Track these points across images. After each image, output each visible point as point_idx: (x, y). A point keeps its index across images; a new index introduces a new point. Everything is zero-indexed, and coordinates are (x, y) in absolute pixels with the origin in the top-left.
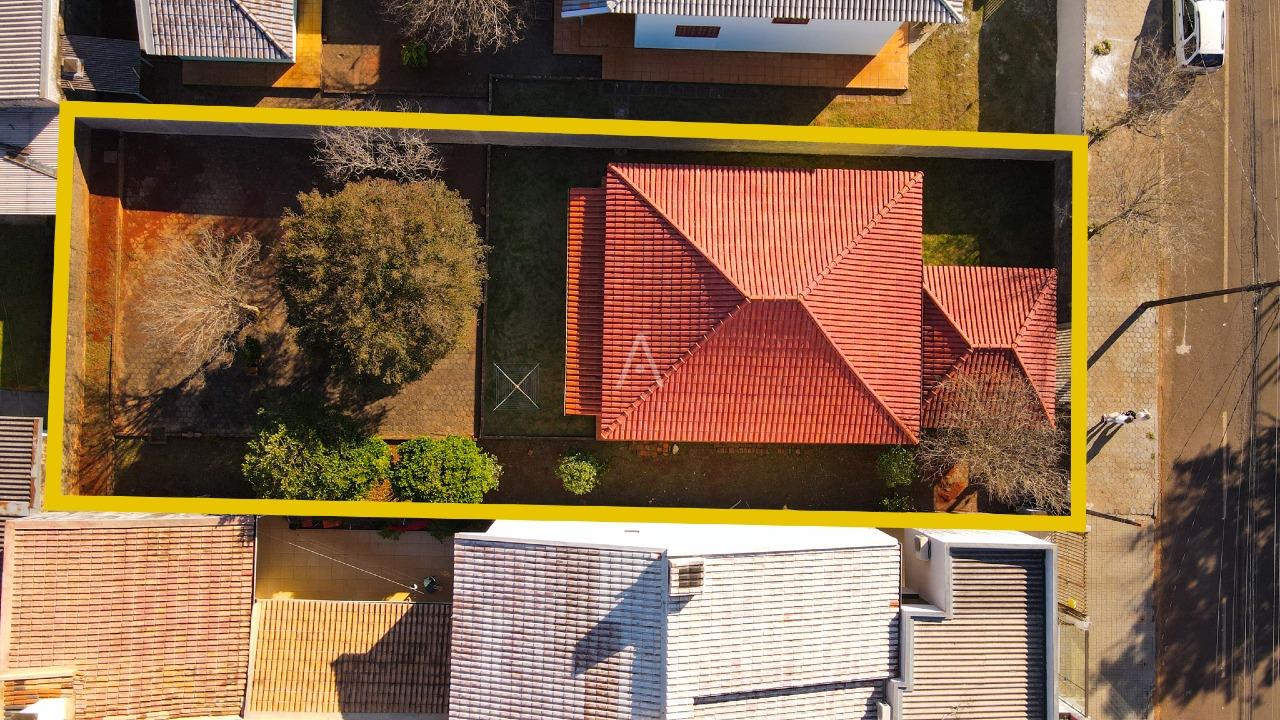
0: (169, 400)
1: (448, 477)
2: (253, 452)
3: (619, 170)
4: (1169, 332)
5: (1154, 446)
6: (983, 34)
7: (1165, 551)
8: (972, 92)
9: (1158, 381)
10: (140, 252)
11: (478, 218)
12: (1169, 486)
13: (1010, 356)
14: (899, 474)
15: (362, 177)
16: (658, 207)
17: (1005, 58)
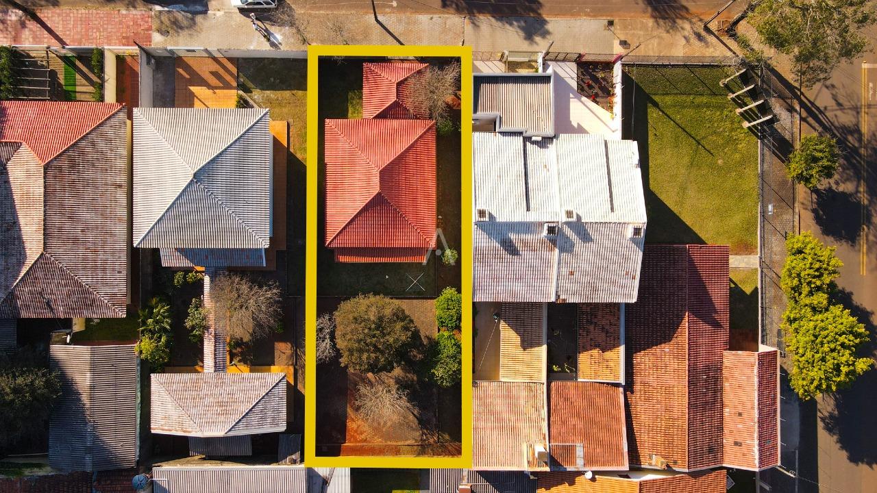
0: (423, 423)
1: (451, 307)
2: (442, 382)
3: (328, 242)
4: (387, 10)
5: (436, 17)
6: (262, 89)
7: (480, 12)
8: (287, 94)
9: (408, 14)
10: (363, 436)
11: (348, 299)
12: (452, 10)
13: (399, 84)
14: (447, 126)
15: (334, 342)
16: (343, 226)
17: (272, 79)
